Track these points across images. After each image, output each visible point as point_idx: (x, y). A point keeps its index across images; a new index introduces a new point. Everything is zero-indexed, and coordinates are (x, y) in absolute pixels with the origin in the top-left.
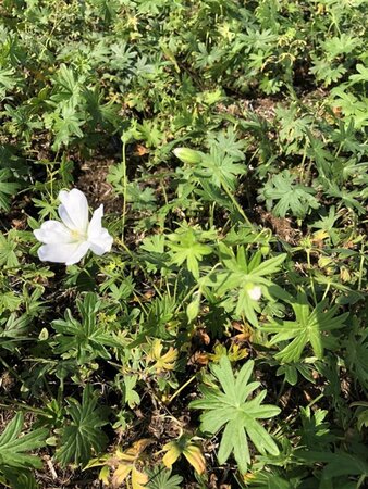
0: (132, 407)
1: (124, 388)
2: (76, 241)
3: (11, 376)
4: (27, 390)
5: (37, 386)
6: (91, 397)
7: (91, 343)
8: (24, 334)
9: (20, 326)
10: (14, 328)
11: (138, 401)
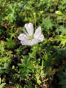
0: (39, 84)
1: (36, 79)
2: (30, 40)
3: (5, 78)
4: (11, 83)
5: (14, 81)
6: (30, 84)
7: (28, 69)
8: (8, 68)
9: (7, 66)
10: (6, 66)
11: (41, 83)
